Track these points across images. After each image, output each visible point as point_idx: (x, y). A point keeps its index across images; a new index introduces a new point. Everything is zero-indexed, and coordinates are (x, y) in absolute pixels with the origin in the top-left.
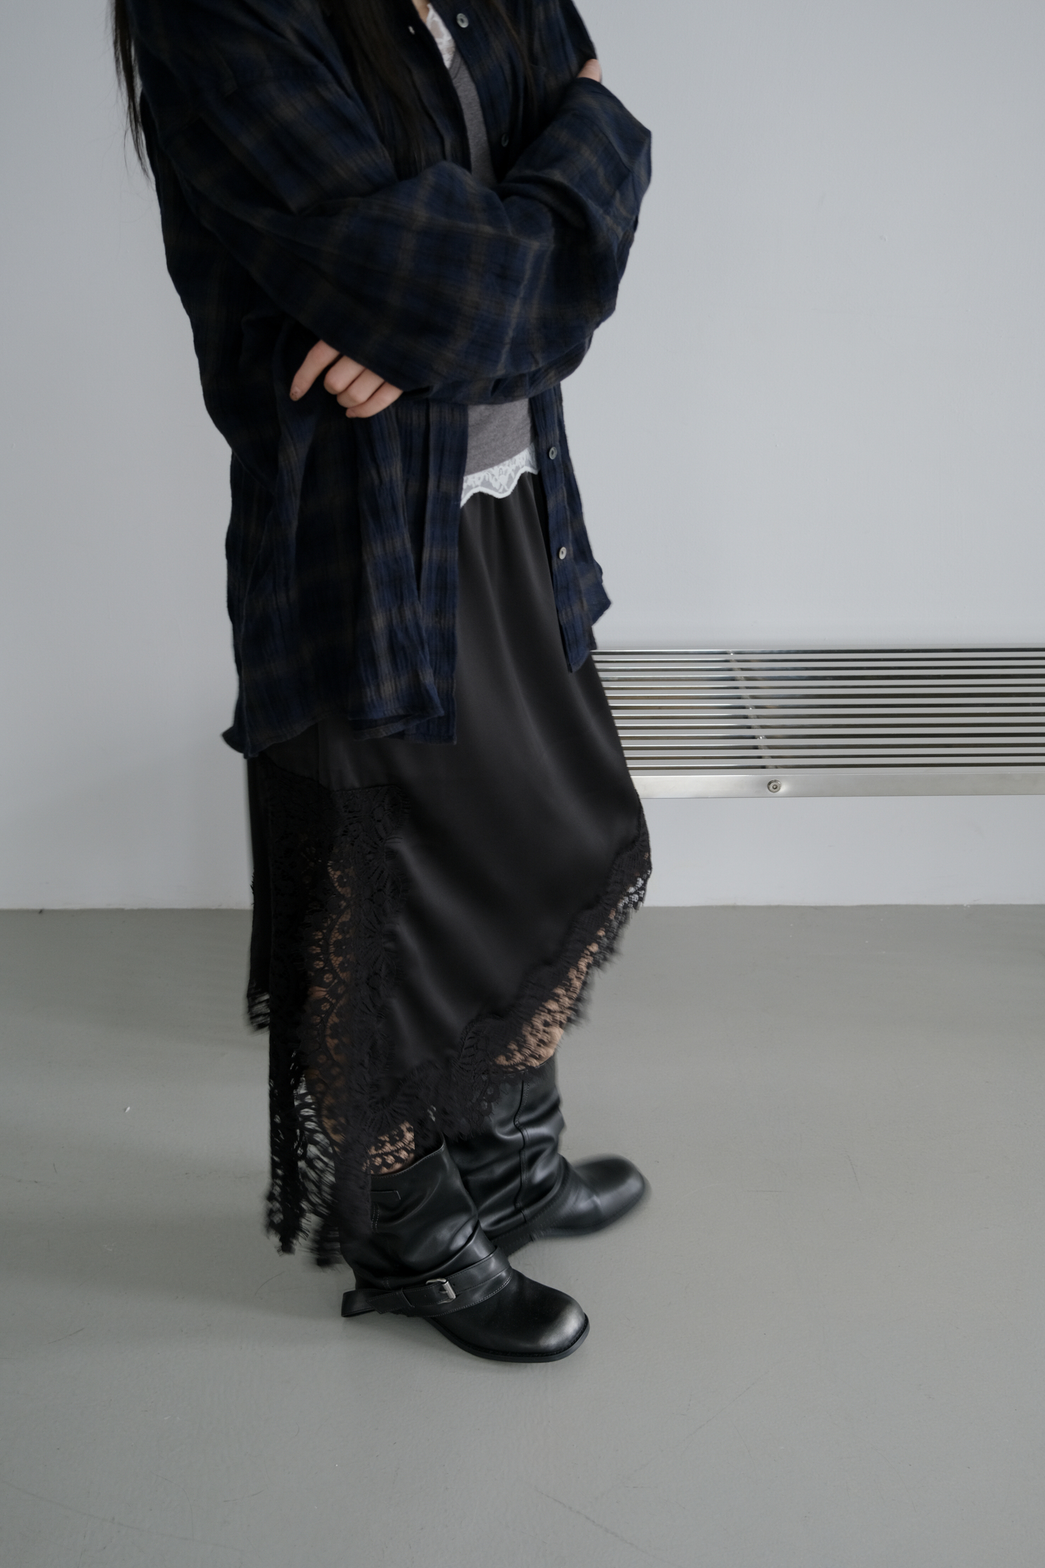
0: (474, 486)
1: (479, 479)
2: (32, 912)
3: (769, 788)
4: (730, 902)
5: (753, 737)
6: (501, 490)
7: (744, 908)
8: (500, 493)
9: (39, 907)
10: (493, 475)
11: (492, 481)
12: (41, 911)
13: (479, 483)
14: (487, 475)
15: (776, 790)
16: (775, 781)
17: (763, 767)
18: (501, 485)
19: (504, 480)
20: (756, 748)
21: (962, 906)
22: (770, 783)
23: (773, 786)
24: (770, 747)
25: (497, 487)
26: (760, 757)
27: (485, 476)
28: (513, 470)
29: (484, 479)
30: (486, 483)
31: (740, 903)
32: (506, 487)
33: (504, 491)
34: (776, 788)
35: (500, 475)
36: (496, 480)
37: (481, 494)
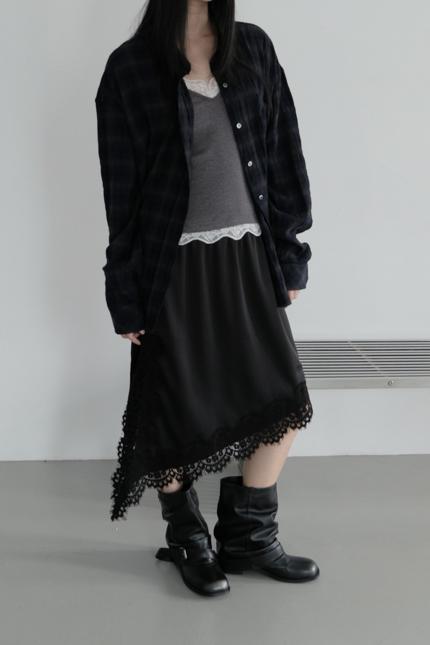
1: (227, 231)
2: (42, 461)
4: (346, 454)
7: (352, 456)
8: (236, 238)
9: (44, 459)
10: (233, 230)
11: (233, 233)
12: (45, 461)
13: (226, 233)
18: (237, 235)
19: (238, 233)
23: (389, 383)
25: (235, 235)
28: (242, 229)
29: (230, 231)
30: (230, 233)
31: (350, 454)
32: (239, 236)
33: (238, 237)
35: (237, 230)
36: (235, 232)
37: (227, 237)
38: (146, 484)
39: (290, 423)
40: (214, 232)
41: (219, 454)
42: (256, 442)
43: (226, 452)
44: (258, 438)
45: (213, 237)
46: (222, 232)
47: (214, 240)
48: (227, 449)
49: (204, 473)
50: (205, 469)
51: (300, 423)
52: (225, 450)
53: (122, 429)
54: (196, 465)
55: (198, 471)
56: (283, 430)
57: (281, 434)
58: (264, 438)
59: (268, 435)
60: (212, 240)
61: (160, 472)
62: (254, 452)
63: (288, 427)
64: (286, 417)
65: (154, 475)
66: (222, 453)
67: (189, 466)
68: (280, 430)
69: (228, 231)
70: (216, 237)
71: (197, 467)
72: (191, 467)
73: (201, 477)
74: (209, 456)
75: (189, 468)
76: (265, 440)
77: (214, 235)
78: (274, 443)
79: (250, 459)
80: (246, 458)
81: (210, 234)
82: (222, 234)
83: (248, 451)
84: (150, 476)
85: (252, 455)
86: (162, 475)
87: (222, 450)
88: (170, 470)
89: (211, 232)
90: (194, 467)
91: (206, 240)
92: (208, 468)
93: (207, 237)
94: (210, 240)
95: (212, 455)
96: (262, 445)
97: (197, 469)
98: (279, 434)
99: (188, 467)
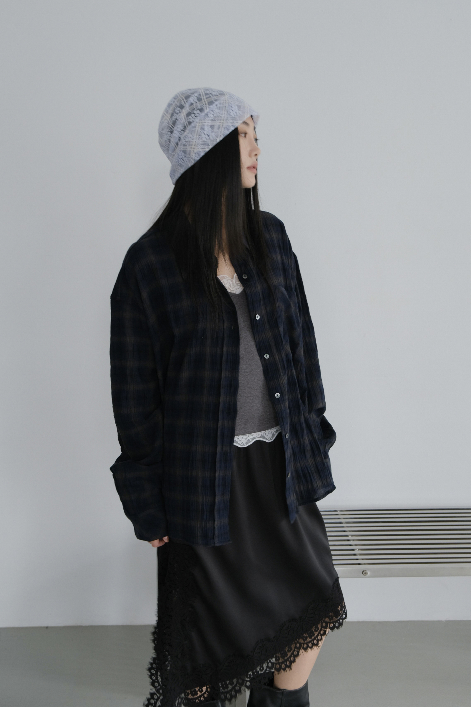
0: (256, 437)
3: (363, 574)
5: (353, 550)
6: (269, 439)
8: (269, 440)
11: (265, 436)
12: (47, 627)
13: (259, 437)
14: (263, 434)
15: (365, 575)
16: (365, 570)
17: (359, 564)
18: (269, 437)
19: (244, 441)
20: (355, 555)
21: (441, 621)
22: (363, 572)
23: (364, 573)
24: (361, 555)
26: (357, 559)
27: (262, 434)
28: (274, 432)
29: (262, 435)
30: (262, 437)
32: (271, 438)
34: (366, 573)
35: (268, 434)
37: (259, 441)
38: (182, 702)
39: (329, 624)
40: (246, 436)
41: (260, 669)
42: (297, 650)
43: (268, 667)
44: (298, 645)
45: (246, 441)
46: (254, 436)
47: (246, 443)
48: (268, 663)
49: (243, 690)
50: (244, 685)
51: (339, 622)
52: (266, 664)
53: (153, 648)
54: (235, 681)
55: (237, 688)
56: (322, 632)
57: (320, 637)
58: (304, 644)
59: (308, 640)
60: (245, 444)
61: (197, 689)
62: (294, 661)
63: (326, 628)
64: (325, 618)
65: (190, 693)
66: (263, 668)
67: (228, 682)
68: (319, 633)
69: (260, 435)
70: (249, 441)
71: (236, 684)
72: (229, 683)
73: (240, 695)
74: (249, 672)
75: (228, 685)
76: (305, 646)
77: (246, 439)
78: (314, 647)
79: (291, 669)
80: (287, 669)
81: (243, 438)
82: (254, 438)
83: (289, 661)
84: (186, 694)
85: (293, 664)
86: (198, 692)
87: (263, 665)
88: (207, 687)
89: (244, 436)
90: (233, 683)
91: (239, 444)
92: (248, 684)
93: (240, 441)
94: (243, 444)
95: (252, 670)
96: (302, 651)
97: (236, 686)
98: (318, 637)
99: (226, 683)
